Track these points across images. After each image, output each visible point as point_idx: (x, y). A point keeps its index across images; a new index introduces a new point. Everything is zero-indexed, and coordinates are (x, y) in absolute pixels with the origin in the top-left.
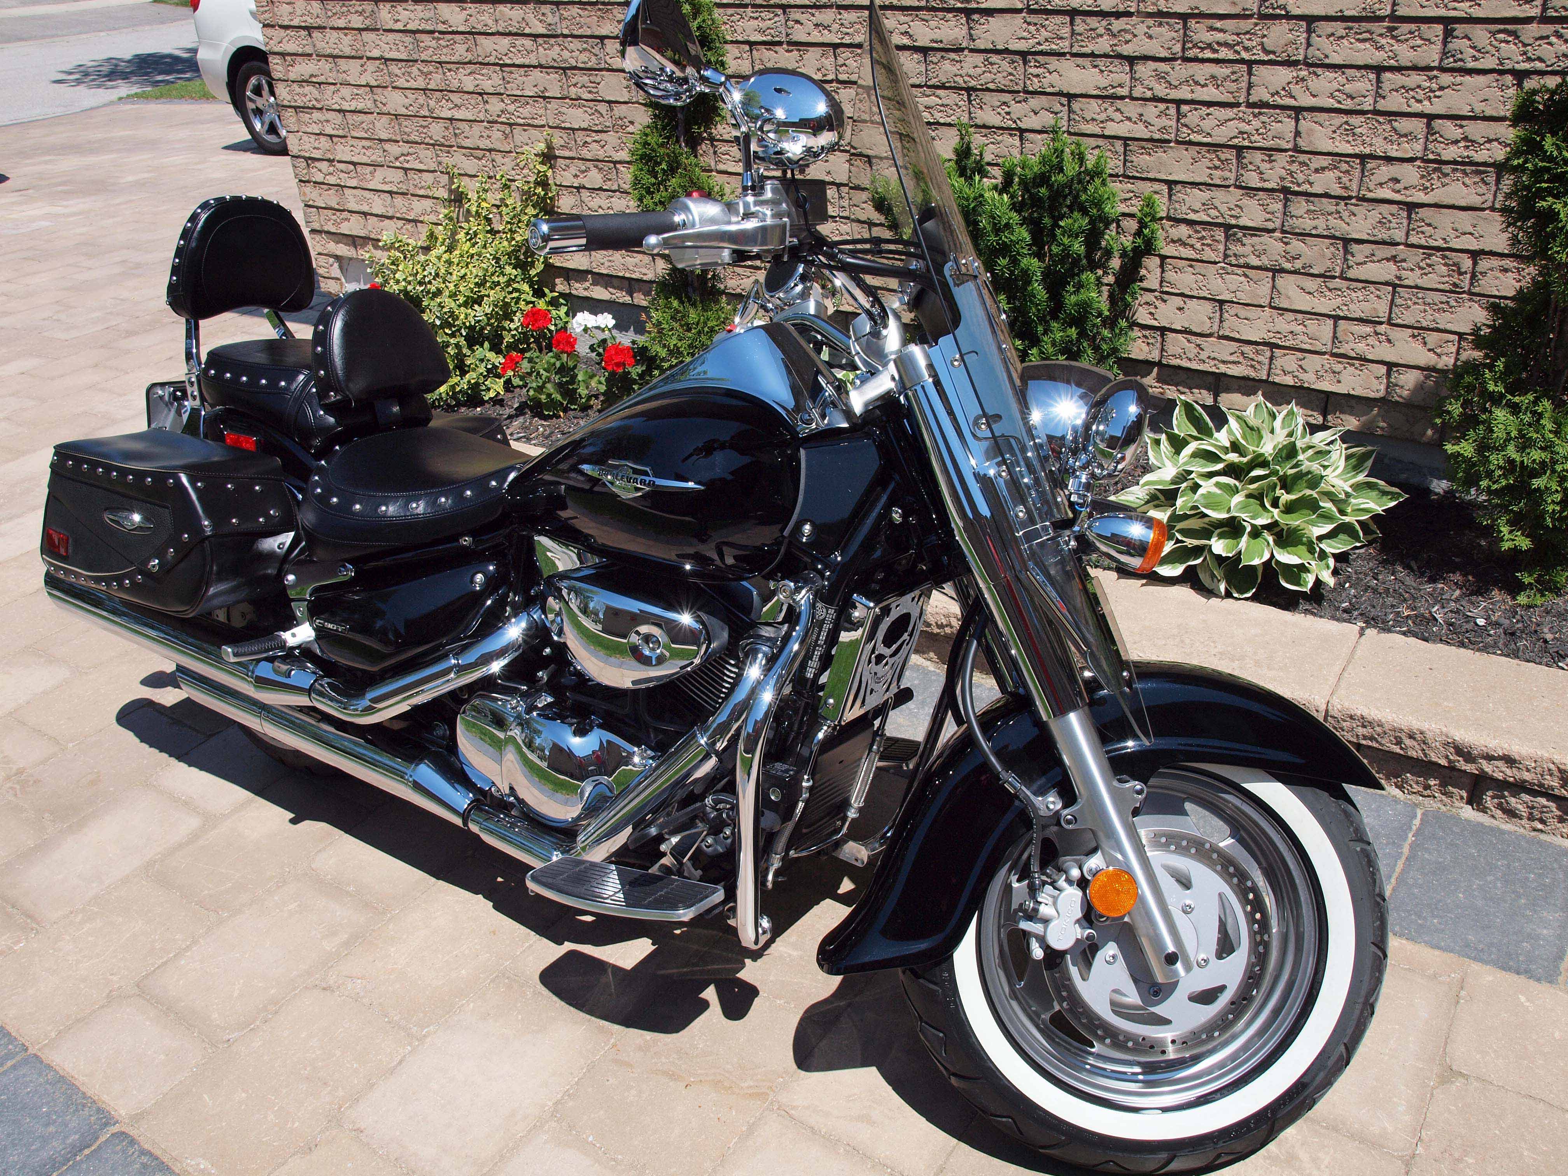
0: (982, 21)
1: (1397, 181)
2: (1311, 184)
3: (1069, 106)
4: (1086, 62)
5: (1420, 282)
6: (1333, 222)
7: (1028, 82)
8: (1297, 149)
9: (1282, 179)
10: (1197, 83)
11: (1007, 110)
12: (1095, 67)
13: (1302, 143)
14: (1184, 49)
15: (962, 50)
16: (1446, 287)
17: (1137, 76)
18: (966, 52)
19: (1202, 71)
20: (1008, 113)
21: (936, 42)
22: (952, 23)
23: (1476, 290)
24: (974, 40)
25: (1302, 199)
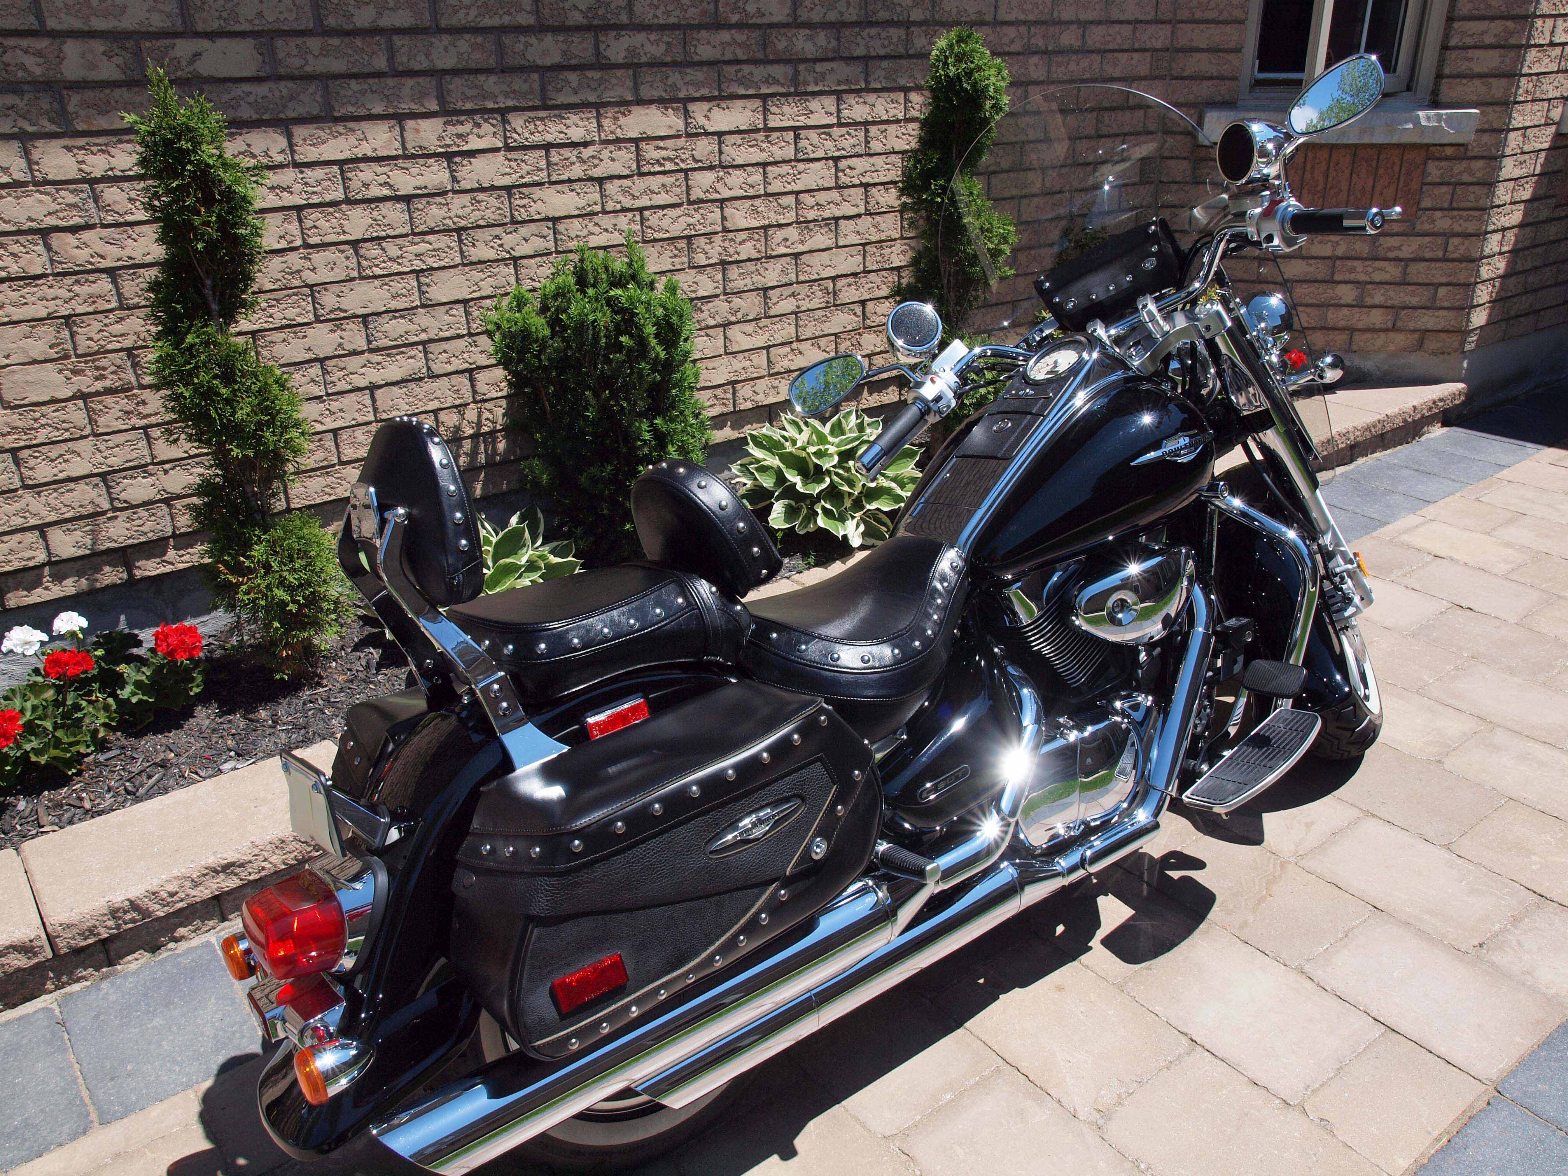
0: (465, 162)
1: (786, 240)
2: (738, 254)
3: (554, 229)
4: (565, 187)
5: (810, 307)
6: (756, 278)
7: (516, 213)
8: (725, 230)
9: (720, 254)
10: (652, 192)
11: (500, 242)
12: (572, 190)
13: (729, 225)
14: (638, 167)
15: (445, 193)
16: (824, 305)
17: (607, 193)
18: (450, 194)
19: (655, 182)
20: (501, 245)
21: (420, 189)
22: (435, 168)
23: (838, 302)
24: (458, 182)
25: (734, 266)
